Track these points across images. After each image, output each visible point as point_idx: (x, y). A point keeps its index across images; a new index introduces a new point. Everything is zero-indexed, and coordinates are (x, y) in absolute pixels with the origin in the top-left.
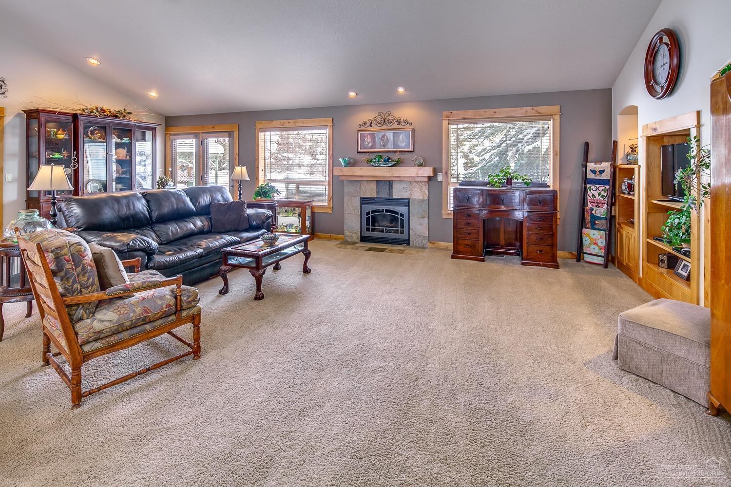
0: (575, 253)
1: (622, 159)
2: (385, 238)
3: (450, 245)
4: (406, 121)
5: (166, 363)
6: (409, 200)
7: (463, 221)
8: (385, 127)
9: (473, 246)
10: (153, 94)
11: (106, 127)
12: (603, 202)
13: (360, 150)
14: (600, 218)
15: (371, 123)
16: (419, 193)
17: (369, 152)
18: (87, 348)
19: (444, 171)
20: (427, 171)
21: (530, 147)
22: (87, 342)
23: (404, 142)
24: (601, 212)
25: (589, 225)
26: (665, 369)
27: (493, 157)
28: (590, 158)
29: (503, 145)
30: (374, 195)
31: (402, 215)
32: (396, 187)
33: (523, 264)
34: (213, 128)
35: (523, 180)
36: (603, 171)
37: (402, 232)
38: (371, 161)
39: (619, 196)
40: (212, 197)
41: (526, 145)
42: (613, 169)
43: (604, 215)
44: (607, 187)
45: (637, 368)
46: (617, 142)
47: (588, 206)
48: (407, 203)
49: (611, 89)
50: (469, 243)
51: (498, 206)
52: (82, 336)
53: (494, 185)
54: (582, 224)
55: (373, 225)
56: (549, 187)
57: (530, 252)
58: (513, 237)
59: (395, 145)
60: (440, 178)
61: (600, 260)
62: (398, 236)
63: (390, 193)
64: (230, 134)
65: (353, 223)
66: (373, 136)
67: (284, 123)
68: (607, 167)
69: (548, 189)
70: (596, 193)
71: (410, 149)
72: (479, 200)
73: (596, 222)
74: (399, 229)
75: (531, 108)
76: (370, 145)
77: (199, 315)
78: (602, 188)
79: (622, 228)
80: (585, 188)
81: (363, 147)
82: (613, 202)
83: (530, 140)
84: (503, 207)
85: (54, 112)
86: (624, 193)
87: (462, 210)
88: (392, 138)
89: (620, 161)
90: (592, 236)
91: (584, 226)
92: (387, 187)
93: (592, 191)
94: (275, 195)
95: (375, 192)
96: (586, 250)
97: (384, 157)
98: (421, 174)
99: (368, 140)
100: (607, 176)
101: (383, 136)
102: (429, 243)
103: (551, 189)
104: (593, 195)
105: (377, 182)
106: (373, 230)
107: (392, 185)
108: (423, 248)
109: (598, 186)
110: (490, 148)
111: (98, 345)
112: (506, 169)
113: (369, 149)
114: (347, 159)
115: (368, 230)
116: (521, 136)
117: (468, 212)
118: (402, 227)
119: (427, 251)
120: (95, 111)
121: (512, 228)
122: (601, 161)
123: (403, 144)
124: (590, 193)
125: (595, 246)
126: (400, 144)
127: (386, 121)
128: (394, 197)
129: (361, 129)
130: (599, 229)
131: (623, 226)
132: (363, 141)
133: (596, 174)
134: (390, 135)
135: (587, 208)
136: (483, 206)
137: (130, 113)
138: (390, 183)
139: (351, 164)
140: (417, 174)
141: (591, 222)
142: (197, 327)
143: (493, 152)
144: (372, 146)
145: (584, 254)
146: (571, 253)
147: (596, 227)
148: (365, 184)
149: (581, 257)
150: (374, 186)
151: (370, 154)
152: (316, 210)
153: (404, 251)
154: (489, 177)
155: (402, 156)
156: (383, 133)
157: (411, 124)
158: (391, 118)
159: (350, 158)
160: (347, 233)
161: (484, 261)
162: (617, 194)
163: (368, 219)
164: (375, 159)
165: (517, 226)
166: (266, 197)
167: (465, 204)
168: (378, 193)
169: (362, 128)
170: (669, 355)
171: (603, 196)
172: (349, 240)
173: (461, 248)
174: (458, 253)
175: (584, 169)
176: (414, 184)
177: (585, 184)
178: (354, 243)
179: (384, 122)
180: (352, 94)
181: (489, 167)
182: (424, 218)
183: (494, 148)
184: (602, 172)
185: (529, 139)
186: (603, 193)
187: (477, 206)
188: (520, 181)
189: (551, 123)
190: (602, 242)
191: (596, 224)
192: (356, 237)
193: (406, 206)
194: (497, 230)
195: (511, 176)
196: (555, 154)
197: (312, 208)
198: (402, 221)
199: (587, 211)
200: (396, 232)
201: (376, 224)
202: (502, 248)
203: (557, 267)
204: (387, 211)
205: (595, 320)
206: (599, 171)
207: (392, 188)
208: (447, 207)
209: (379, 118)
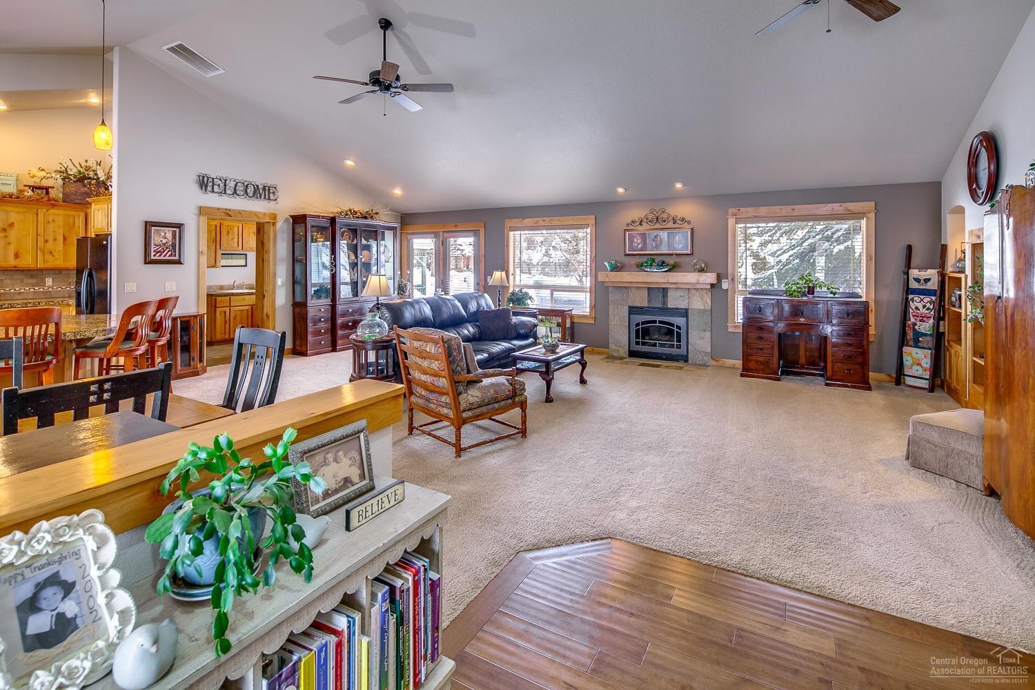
0: (894, 375)
1: (952, 266)
2: (658, 354)
3: (739, 363)
4: (683, 220)
5: (496, 439)
6: (687, 310)
7: (754, 335)
8: (658, 226)
9: (766, 364)
10: (398, 192)
11: (356, 229)
12: (928, 316)
13: (628, 252)
14: (925, 335)
15: (641, 221)
16: (700, 303)
17: (639, 255)
18: (465, 415)
19: (730, 278)
20: (710, 278)
21: (842, 247)
22: (464, 411)
23: (680, 243)
24: (926, 327)
25: (911, 343)
26: (949, 462)
27: (791, 258)
28: (913, 264)
29: (805, 244)
30: (645, 304)
31: (679, 327)
32: (671, 294)
33: (827, 385)
34: (456, 226)
35: (828, 289)
36: (929, 280)
37: (679, 347)
38: (642, 265)
39: (948, 308)
40: (478, 303)
41: (835, 244)
42: (940, 278)
43: (929, 331)
44: (933, 298)
45: (926, 464)
46: (946, 246)
47: (910, 320)
48: (685, 313)
49: (941, 182)
50: (761, 359)
51: (797, 318)
52: (463, 405)
53: (792, 294)
54: (903, 342)
55: (643, 338)
56: (861, 297)
57: (836, 372)
58: (816, 354)
59: (670, 245)
60: (725, 285)
61: (925, 384)
62: (674, 351)
63: (665, 303)
64: (475, 233)
65: (620, 336)
66: (643, 236)
67: (537, 222)
68: (934, 275)
69: (859, 300)
70: (920, 305)
71: (689, 252)
72: (773, 311)
73: (920, 339)
74: (675, 343)
75: (838, 204)
76: (639, 247)
77: (526, 401)
78: (927, 299)
79: (951, 346)
80: (907, 298)
81: (631, 248)
82: (942, 315)
83: (841, 238)
84: (802, 320)
85: (319, 216)
86: (954, 306)
87: (754, 324)
88: (666, 239)
89: (949, 269)
90: (914, 355)
91: (905, 343)
92: (661, 295)
93: (915, 302)
94: (529, 301)
95: (647, 300)
96: (907, 372)
97: (657, 261)
98: (703, 281)
99: (638, 240)
100: (933, 285)
101: (656, 237)
102: (712, 360)
103: (864, 299)
104: (917, 308)
105: (649, 289)
106: (644, 344)
107: (667, 293)
108: (705, 366)
109: (922, 297)
110: (787, 247)
111: (470, 414)
112: (806, 276)
113: (639, 251)
114: (613, 262)
115: (637, 343)
116: (829, 233)
117: (759, 324)
118: (679, 340)
119: (710, 368)
120: (349, 213)
121: (815, 343)
122: (926, 268)
123: (680, 246)
124: (912, 305)
125: (918, 367)
126: (676, 246)
127: (659, 219)
128: (669, 306)
129: (628, 228)
130: (924, 348)
131: (951, 343)
132: (631, 242)
133: (920, 282)
134: (664, 235)
135: (909, 322)
136: (780, 318)
137: (377, 213)
138: (664, 291)
139: (616, 268)
140: (698, 280)
141: (914, 339)
142: (524, 410)
143: (791, 252)
144: (642, 248)
145: (906, 377)
146: (889, 375)
147: (920, 345)
148: (634, 291)
149: (902, 380)
150: (645, 293)
151: (640, 257)
152: (576, 320)
153: (683, 367)
154: (786, 284)
155: (679, 260)
156: (655, 233)
157: (689, 222)
158: (665, 216)
159: (616, 261)
160: (612, 346)
161: (779, 380)
162: (947, 307)
163: (637, 331)
164: (646, 263)
165: (821, 343)
166: (519, 304)
167: (757, 315)
168: (649, 301)
169: (631, 227)
170: (953, 450)
171: (928, 309)
172: (615, 354)
173: (752, 365)
174: (748, 371)
175: (906, 277)
176: (694, 291)
177: (907, 294)
178: (621, 358)
179: (657, 220)
180: (621, 190)
181: (787, 270)
182: (705, 331)
183: (792, 247)
184: (927, 280)
185: (839, 237)
186: (928, 305)
187: (772, 318)
188: (824, 289)
189: (864, 222)
190: (927, 362)
191: (920, 341)
192: (624, 351)
193: (682, 316)
194: (797, 347)
195: (813, 284)
196: (869, 258)
197: (572, 317)
198: (679, 335)
199: (909, 327)
200: (672, 346)
201: (647, 337)
202: (802, 367)
203: (869, 389)
204: (660, 322)
205: (900, 434)
206: (925, 280)
207: (667, 296)
208: (734, 318)
209: (650, 216)
